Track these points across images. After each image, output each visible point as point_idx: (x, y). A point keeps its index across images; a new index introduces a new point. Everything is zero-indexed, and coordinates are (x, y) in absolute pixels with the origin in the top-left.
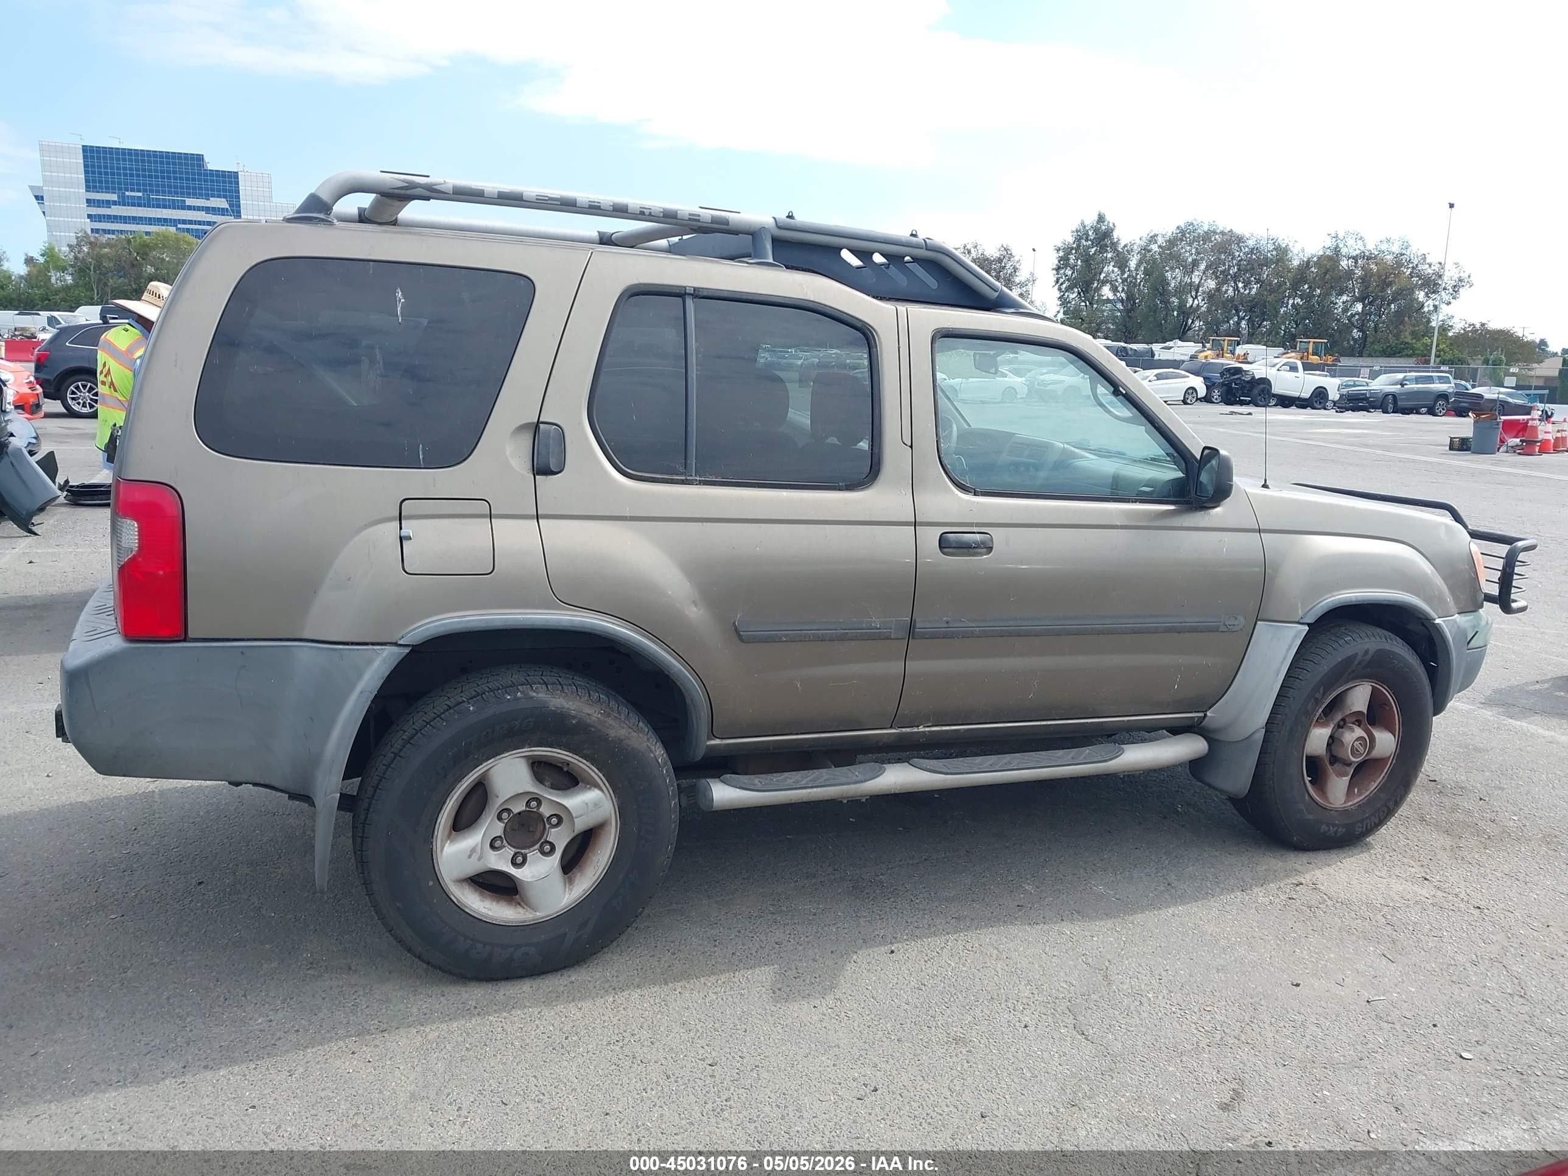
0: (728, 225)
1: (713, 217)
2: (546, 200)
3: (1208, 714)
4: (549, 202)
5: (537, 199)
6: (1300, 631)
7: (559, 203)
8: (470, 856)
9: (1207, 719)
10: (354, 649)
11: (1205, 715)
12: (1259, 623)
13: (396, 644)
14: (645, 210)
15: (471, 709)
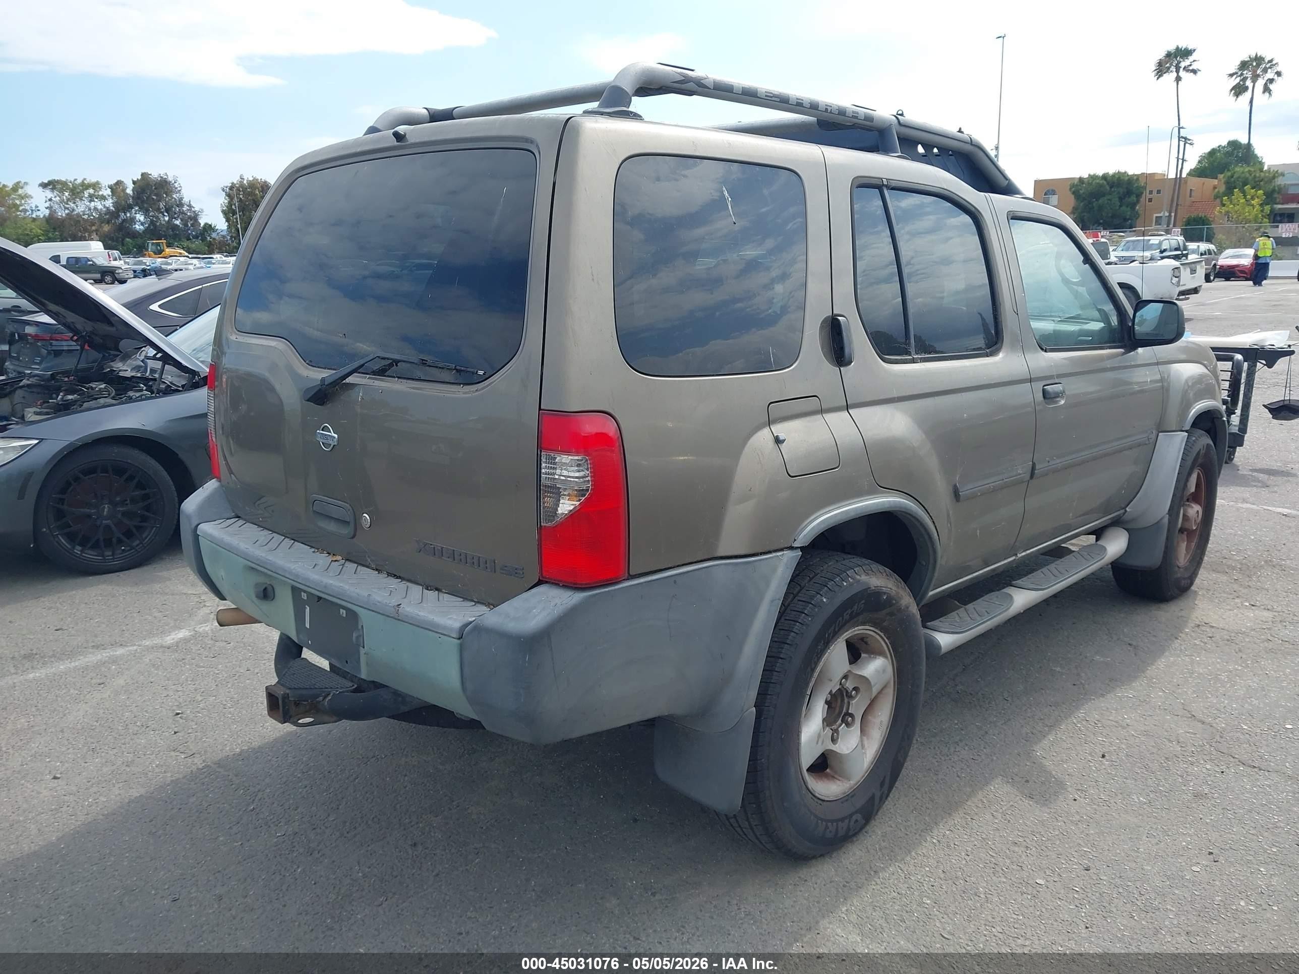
0: (872, 122)
1: (865, 113)
2: (771, 97)
3: (1127, 509)
4: (773, 99)
5: (766, 96)
6: (1184, 437)
7: (779, 100)
8: (817, 743)
9: (1126, 514)
10: (763, 559)
11: (1126, 511)
12: (1160, 434)
13: (791, 548)
14: (828, 107)
15: (825, 600)
